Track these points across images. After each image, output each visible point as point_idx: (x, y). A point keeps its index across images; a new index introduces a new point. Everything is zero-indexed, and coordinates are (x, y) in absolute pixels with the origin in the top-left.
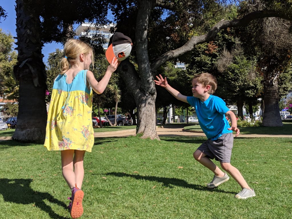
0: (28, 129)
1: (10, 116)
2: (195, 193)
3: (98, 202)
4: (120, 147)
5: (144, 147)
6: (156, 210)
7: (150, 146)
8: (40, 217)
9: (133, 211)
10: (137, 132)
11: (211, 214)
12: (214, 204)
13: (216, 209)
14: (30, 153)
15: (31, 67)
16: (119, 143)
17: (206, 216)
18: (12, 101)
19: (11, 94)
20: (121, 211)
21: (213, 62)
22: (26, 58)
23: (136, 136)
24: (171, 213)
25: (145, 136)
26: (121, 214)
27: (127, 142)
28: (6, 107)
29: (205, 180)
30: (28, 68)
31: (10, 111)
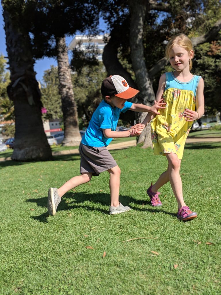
0: (27, 148)
1: (9, 137)
2: (197, 198)
3: (95, 214)
4: (120, 158)
5: (145, 157)
6: (155, 218)
7: (151, 156)
8: (35, 232)
9: (131, 220)
10: (137, 142)
11: (213, 219)
12: (217, 208)
13: (219, 213)
14: (29, 171)
15: (24, 86)
16: (119, 155)
17: (208, 221)
18: (9, 122)
19: (8, 115)
20: (119, 221)
21: (217, 64)
22: (19, 77)
23: (136, 147)
24: (170, 220)
25: (145, 145)
26: (118, 224)
27: (127, 153)
28: (5, 129)
29: (208, 185)
30: (22, 87)
31: (9, 132)
